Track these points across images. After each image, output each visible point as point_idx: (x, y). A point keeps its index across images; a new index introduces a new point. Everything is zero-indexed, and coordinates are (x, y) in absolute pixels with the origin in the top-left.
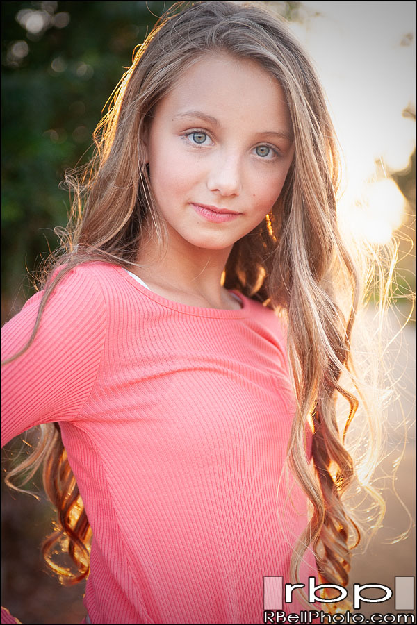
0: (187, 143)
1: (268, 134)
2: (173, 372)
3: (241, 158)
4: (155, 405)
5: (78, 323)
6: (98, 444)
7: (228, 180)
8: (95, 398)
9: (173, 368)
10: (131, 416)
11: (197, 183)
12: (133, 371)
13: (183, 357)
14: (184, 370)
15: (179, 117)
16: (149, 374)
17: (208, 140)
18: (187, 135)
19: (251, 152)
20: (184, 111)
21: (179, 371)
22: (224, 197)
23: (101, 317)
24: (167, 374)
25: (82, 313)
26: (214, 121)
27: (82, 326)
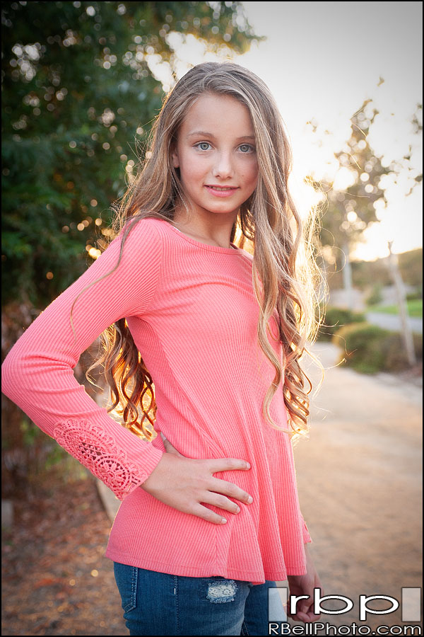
0: (197, 150)
1: (244, 138)
2: (202, 284)
3: (230, 154)
4: (192, 304)
5: (145, 252)
6: (157, 330)
7: (224, 169)
8: (156, 300)
9: (202, 282)
10: (178, 311)
11: (207, 173)
12: (178, 284)
13: (206, 275)
14: (208, 283)
15: (190, 136)
16: (187, 285)
17: (210, 147)
18: (197, 146)
19: (237, 150)
20: (192, 132)
21: (205, 284)
22: (223, 180)
23: (158, 248)
24: (198, 285)
25: (147, 246)
26: (210, 135)
27: (147, 254)
